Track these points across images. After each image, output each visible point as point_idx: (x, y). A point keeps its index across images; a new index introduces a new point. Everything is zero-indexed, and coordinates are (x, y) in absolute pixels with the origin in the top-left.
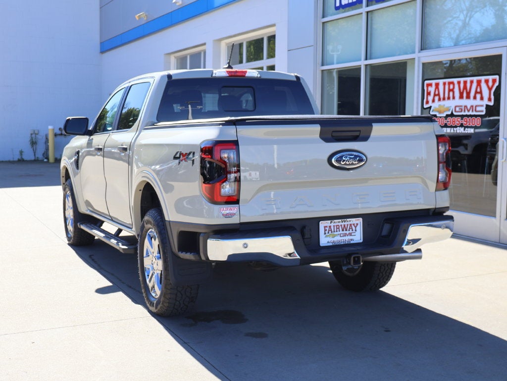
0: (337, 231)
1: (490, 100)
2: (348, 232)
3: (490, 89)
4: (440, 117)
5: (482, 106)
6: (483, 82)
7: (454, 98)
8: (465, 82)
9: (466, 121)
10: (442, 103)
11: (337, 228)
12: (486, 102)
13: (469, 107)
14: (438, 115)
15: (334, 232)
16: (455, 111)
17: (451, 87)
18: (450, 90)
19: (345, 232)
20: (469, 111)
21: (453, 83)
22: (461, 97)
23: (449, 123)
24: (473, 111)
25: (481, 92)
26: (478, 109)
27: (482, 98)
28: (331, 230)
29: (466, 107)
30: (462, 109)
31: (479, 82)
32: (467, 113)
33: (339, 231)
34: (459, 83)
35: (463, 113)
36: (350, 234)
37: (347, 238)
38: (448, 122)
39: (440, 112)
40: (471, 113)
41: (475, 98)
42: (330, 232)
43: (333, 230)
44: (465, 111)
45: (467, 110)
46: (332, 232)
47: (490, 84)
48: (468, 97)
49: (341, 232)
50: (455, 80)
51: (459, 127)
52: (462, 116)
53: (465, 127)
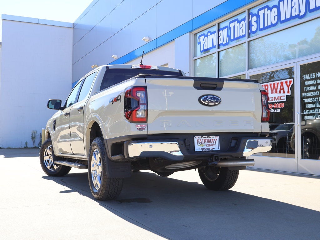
0: (204, 143)
1: (288, 92)
2: (211, 144)
3: (288, 87)
5: (284, 96)
6: (284, 83)
8: (274, 84)
9: (276, 106)
11: (205, 141)
12: (286, 94)
13: (277, 98)
15: (203, 143)
17: (266, 87)
19: (209, 144)
20: (277, 100)
21: (267, 85)
22: (272, 92)
24: (279, 100)
25: (283, 89)
26: (282, 98)
27: (284, 92)
28: (201, 142)
29: (275, 97)
30: (273, 99)
31: (282, 83)
32: (276, 101)
33: (206, 143)
34: (271, 85)
35: (274, 101)
36: (213, 145)
37: (210, 147)
40: (278, 101)
41: (280, 92)
42: (201, 143)
43: (202, 142)
44: (274, 100)
46: (202, 143)
47: (288, 84)
48: (276, 92)
49: (207, 144)
50: (268, 84)
51: (272, 109)
52: (273, 103)
53: (275, 109)
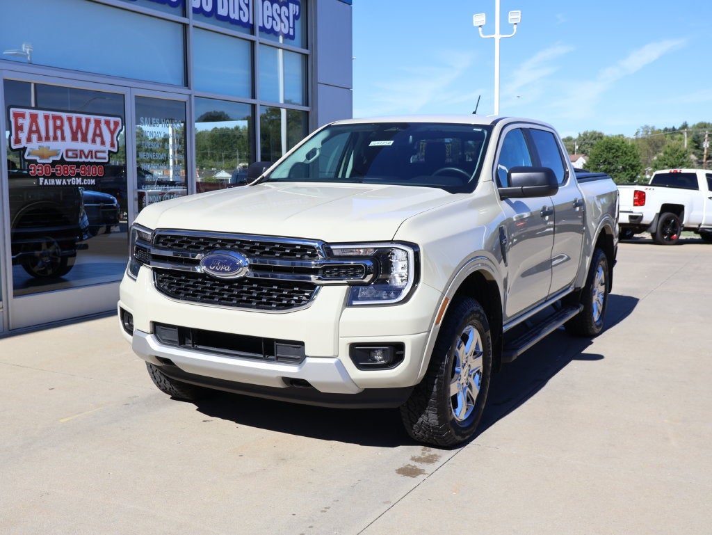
1: (112, 145)
3: (112, 133)
4: (44, 164)
5: (104, 152)
6: (102, 121)
7: (63, 138)
9: (84, 170)
10: (44, 144)
12: (108, 147)
13: (86, 153)
14: (39, 161)
16: (67, 156)
17: (58, 123)
18: (56, 128)
20: (87, 157)
22: (74, 138)
23: (59, 172)
24: (92, 158)
25: (101, 135)
26: (99, 155)
27: (103, 143)
29: (82, 151)
30: (77, 155)
32: (84, 159)
34: (70, 119)
35: (78, 160)
38: (57, 170)
39: (42, 157)
40: (89, 160)
44: (81, 157)
45: (84, 155)
47: (112, 126)
48: (85, 140)
50: (64, 115)
51: (75, 177)
52: (78, 164)
53: (84, 178)
